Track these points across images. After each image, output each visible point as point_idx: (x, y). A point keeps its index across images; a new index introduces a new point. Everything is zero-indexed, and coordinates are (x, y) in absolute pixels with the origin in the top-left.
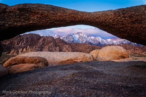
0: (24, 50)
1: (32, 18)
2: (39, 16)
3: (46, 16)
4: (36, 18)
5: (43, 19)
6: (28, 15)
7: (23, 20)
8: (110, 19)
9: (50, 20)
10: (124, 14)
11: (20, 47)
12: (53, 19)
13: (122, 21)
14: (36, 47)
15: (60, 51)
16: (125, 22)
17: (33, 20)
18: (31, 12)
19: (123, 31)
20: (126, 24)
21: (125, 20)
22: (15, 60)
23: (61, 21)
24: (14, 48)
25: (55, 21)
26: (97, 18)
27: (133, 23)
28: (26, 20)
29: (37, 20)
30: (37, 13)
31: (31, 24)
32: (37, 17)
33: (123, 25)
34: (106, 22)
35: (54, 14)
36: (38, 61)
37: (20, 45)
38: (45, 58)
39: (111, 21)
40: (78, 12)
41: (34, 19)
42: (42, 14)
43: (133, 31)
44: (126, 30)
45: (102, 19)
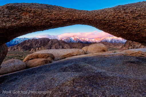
0: (40, 48)
1: (24, 17)
2: (32, 14)
3: (40, 15)
4: (28, 17)
5: (36, 18)
6: (19, 13)
7: (13, 20)
8: (110, 16)
9: (45, 19)
10: (125, 10)
11: (37, 47)
12: (48, 18)
13: (123, 18)
14: (47, 46)
15: (63, 48)
16: (127, 18)
17: (25, 19)
18: (22, 10)
19: (123, 29)
20: (127, 20)
21: (126, 16)
22: (31, 56)
23: (58, 20)
24: (33, 47)
25: (51, 20)
26: (96, 15)
27: (136, 18)
28: (16, 19)
29: (30, 20)
30: (30, 12)
31: (22, 24)
32: (30, 17)
33: (124, 21)
34: (105, 19)
35: (49, 12)
36: (47, 56)
37: (37, 45)
38: (52, 54)
39: (111, 18)
40: (75, 10)
41: (26, 18)
42: (35, 12)
43: (134, 28)
44: (127, 28)
45: (101, 16)
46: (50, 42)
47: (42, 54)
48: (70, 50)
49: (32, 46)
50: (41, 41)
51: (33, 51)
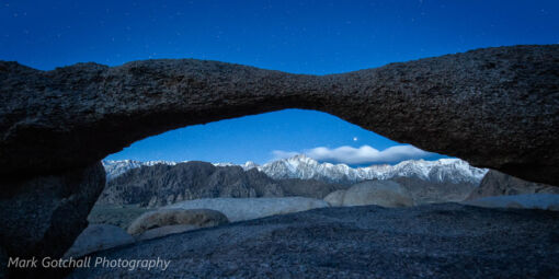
0: (179, 197)
1: (167, 91)
2: (185, 85)
3: (202, 86)
4: (175, 91)
5: (193, 93)
6: (155, 83)
7: (142, 97)
8: (367, 88)
9: (211, 96)
10: (403, 74)
12: (220, 93)
13: (399, 93)
14: (204, 191)
15: (259, 195)
16: (408, 93)
17: (169, 96)
18: (164, 76)
19: (403, 120)
20: (409, 98)
21: (406, 88)
22: (153, 217)
23: (242, 97)
24: (156, 194)
25: (227, 97)
26: (334, 86)
27: (429, 94)
28: (150, 96)
29: (180, 97)
30: (180, 79)
31: (162, 105)
32: (179, 89)
33: (403, 101)
34: (357, 95)
35: (222, 80)
37: (169, 187)
38: (223, 212)
39: (370, 93)
40: (284, 75)
41: (171, 94)
42: (190, 80)
43: (428, 116)
44: (412, 116)
45: (346, 90)
46: (215, 175)
47: (187, 212)
48: (283, 203)
49: (153, 190)
50: (185, 172)
51: (155, 204)
